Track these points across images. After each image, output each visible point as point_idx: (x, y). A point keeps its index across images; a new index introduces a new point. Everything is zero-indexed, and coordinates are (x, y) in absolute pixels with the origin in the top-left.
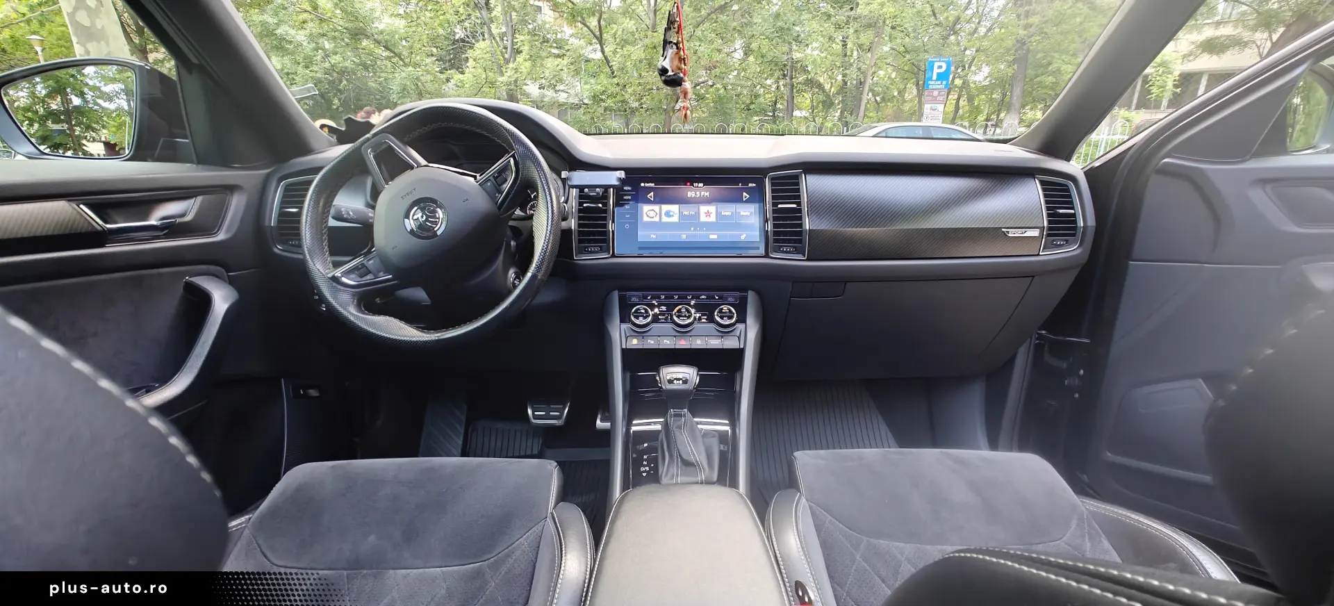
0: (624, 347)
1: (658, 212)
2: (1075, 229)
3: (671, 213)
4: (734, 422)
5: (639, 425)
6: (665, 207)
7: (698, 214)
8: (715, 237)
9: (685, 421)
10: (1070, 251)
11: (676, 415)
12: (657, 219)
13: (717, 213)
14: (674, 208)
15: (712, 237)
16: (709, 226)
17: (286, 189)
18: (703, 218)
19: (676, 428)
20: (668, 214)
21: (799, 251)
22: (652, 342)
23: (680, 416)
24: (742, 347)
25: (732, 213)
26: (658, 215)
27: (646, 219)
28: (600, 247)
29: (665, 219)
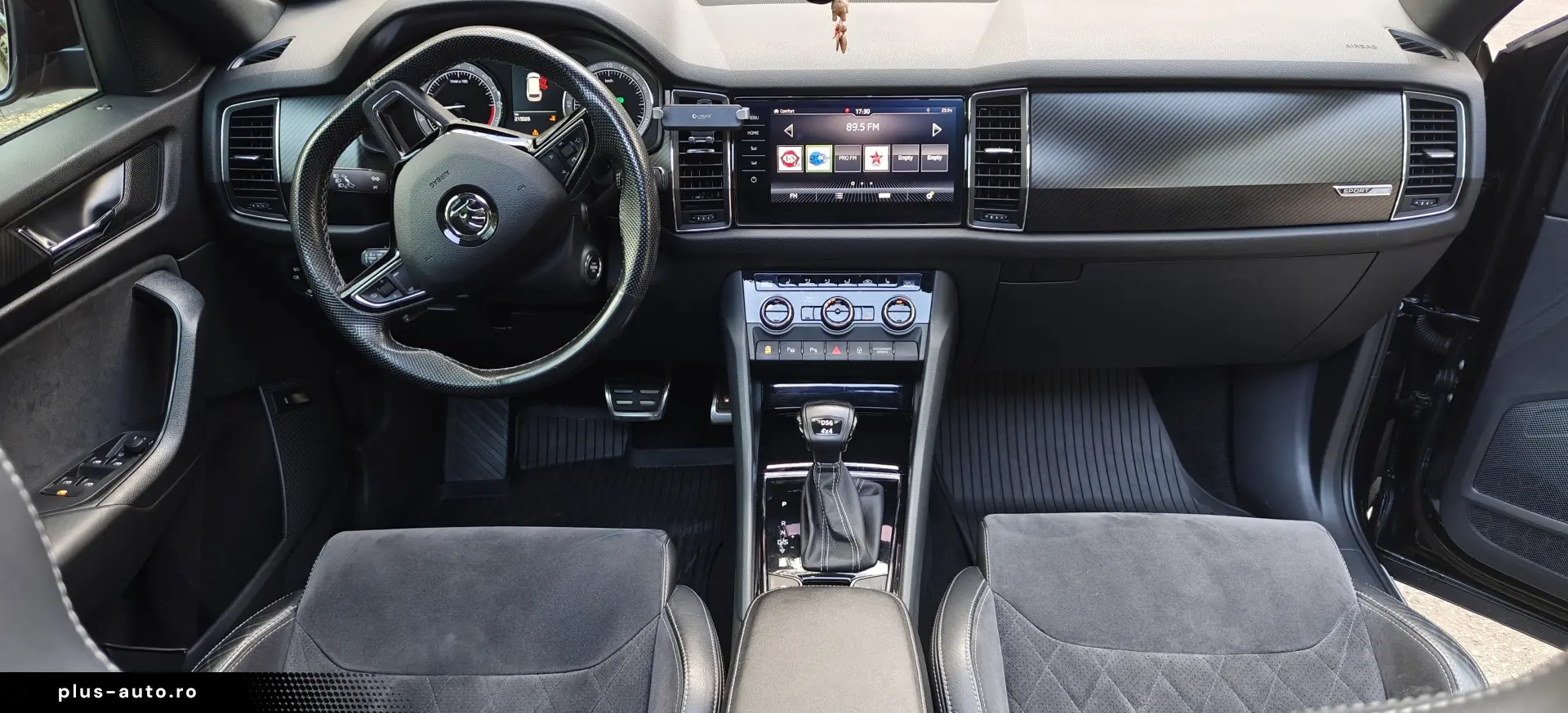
0: (752, 357)
1: (800, 156)
2: (1452, 181)
3: (820, 158)
4: (905, 469)
5: (777, 471)
6: (811, 150)
7: (862, 158)
8: (888, 196)
9: (837, 476)
10: (1440, 214)
11: (824, 470)
12: (798, 168)
13: (892, 159)
14: (825, 150)
15: (881, 196)
16: (880, 179)
17: (234, 119)
18: (869, 166)
19: (824, 488)
20: (815, 160)
21: (1014, 219)
22: (793, 351)
23: (831, 470)
24: (922, 358)
25: (915, 157)
26: (800, 161)
27: (782, 168)
28: (715, 214)
29: (811, 168)
